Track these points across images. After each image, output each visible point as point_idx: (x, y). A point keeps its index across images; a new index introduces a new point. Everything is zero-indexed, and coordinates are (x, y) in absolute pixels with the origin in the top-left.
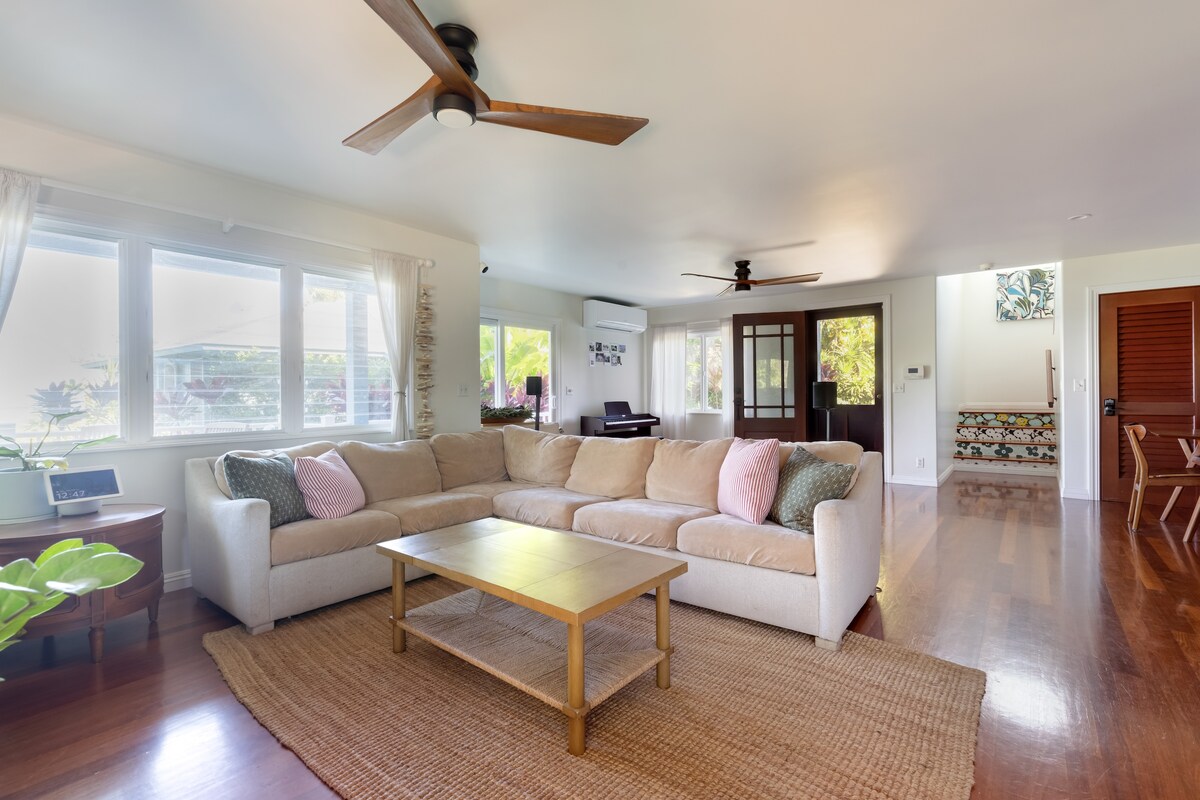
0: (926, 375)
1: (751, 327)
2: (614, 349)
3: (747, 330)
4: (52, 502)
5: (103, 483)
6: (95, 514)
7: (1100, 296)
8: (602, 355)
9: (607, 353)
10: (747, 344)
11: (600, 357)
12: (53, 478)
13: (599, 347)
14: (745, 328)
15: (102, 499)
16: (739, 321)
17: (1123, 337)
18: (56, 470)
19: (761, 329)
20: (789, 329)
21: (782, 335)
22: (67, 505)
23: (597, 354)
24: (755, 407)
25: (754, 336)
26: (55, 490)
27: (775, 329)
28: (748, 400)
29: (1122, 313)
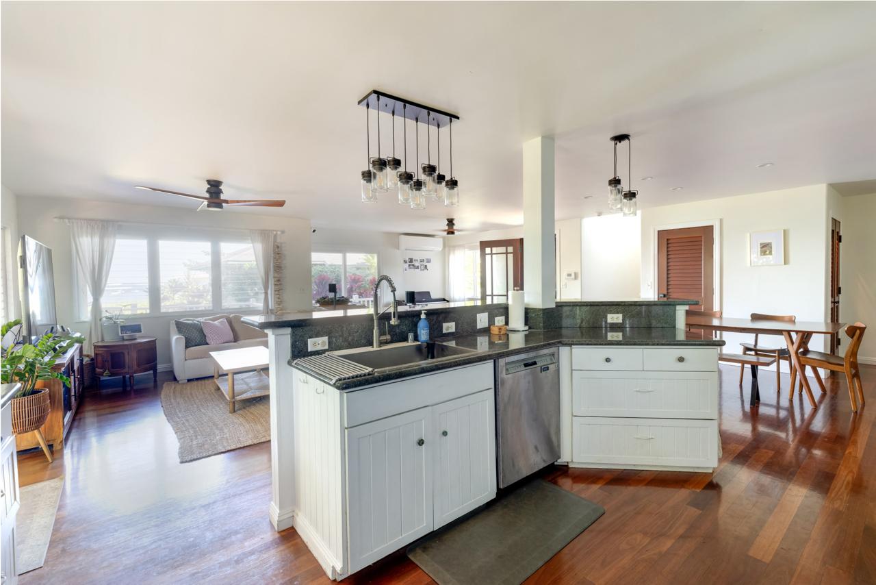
0: (576, 278)
1: (490, 249)
2: (422, 261)
3: (488, 250)
4: (120, 334)
5: (137, 329)
6: (135, 339)
7: (659, 232)
8: (413, 265)
9: (417, 264)
10: (488, 258)
11: (411, 266)
12: (121, 327)
13: (411, 260)
14: (487, 249)
15: (137, 334)
16: (484, 245)
17: (669, 257)
18: (122, 324)
19: (495, 250)
20: (510, 249)
21: (507, 253)
22: (126, 336)
23: (409, 265)
24: (492, 296)
25: (492, 254)
26: (122, 330)
27: (502, 249)
28: (489, 292)
29: (669, 242)
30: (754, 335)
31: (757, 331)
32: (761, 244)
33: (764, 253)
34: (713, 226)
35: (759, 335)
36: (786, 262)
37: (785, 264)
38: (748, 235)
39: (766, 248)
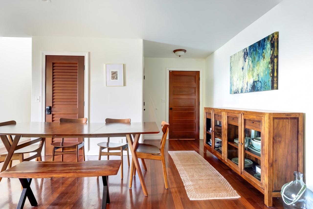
7: (46, 56)
29: (54, 65)
30: (107, 138)
31: (109, 135)
32: (112, 72)
33: (113, 78)
34: (84, 56)
35: (110, 138)
36: (125, 85)
37: (124, 86)
38: (105, 65)
39: (114, 75)
